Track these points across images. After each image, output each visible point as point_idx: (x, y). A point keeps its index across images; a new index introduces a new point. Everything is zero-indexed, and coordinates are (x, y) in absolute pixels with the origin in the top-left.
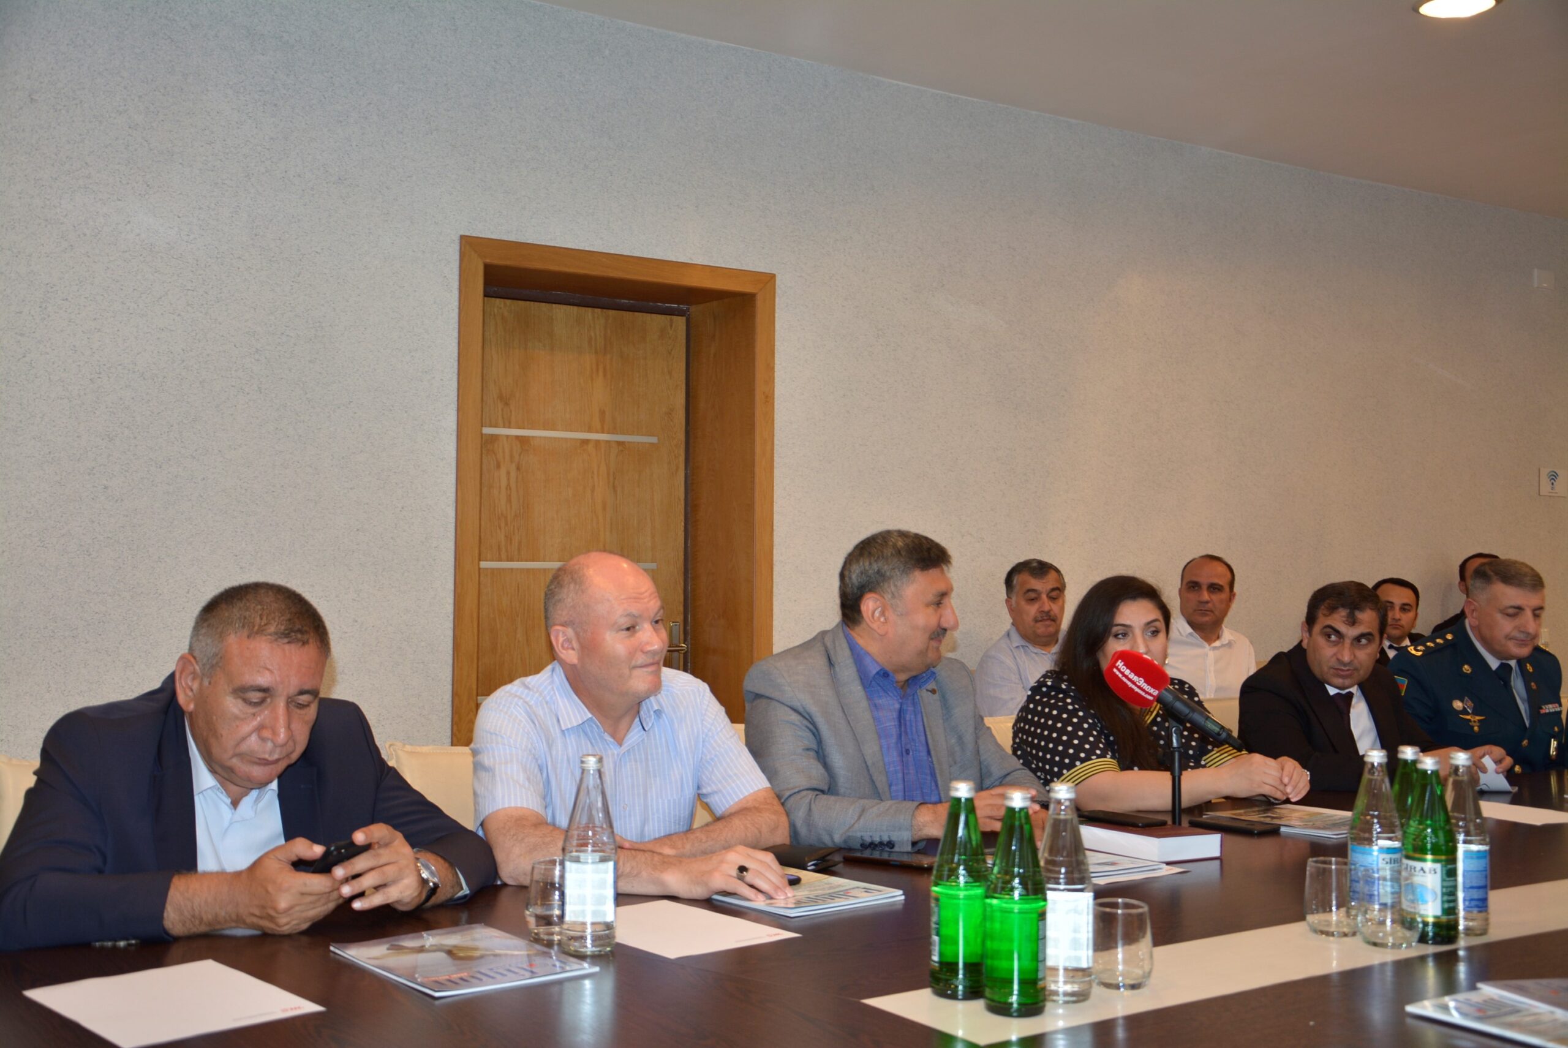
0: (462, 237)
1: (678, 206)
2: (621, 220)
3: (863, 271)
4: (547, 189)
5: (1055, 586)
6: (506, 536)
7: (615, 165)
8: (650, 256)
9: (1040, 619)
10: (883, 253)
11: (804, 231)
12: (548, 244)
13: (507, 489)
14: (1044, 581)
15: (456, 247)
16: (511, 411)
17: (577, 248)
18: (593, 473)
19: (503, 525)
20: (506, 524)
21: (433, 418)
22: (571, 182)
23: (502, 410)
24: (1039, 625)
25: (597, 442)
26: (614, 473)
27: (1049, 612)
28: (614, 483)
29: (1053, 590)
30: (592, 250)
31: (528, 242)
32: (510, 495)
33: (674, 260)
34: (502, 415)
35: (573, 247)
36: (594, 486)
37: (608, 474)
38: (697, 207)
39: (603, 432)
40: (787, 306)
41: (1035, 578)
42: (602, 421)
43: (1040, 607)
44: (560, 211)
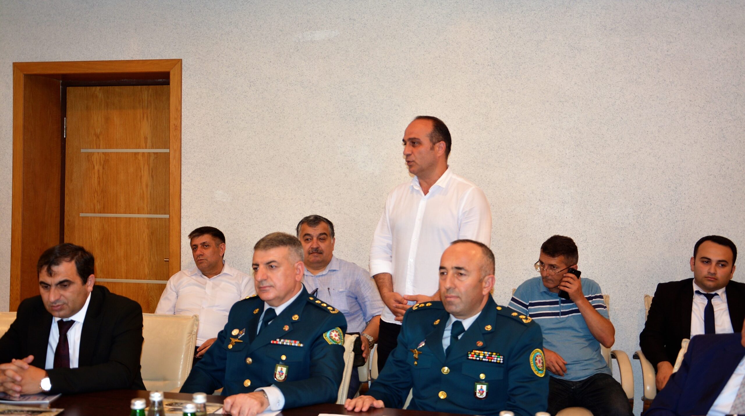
0: (14, 64)
1: (125, 31)
2: (94, 43)
3: (240, 49)
4: (55, 34)
5: (322, 232)
6: (97, 201)
7: (90, 16)
8: (109, 60)
9: (311, 252)
10: (254, 37)
11: (201, 32)
12: (56, 61)
13: (98, 178)
14: (315, 229)
15: (11, 69)
16: (100, 141)
17: (70, 61)
18: (141, 168)
19: (96, 196)
20: (98, 195)
21: (2, 149)
22: (67, 29)
23: (96, 140)
24: (311, 256)
25: (143, 153)
26: (152, 169)
27: (317, 248)
28: (152, 174)
29: (321, 234)
30: (78, 61)
31: (46, 61)
32: (99, 181)
33: (123, 60)
34: (96, 143)
35: (68, 61)
36: (141, 176)
37: (149, 169)
38: (136, 30)
39: (146, 148)
40: (190, 76)
41: (310, 226)
42: (146, 143)
43: (311, 245)
44: (62, 44)
